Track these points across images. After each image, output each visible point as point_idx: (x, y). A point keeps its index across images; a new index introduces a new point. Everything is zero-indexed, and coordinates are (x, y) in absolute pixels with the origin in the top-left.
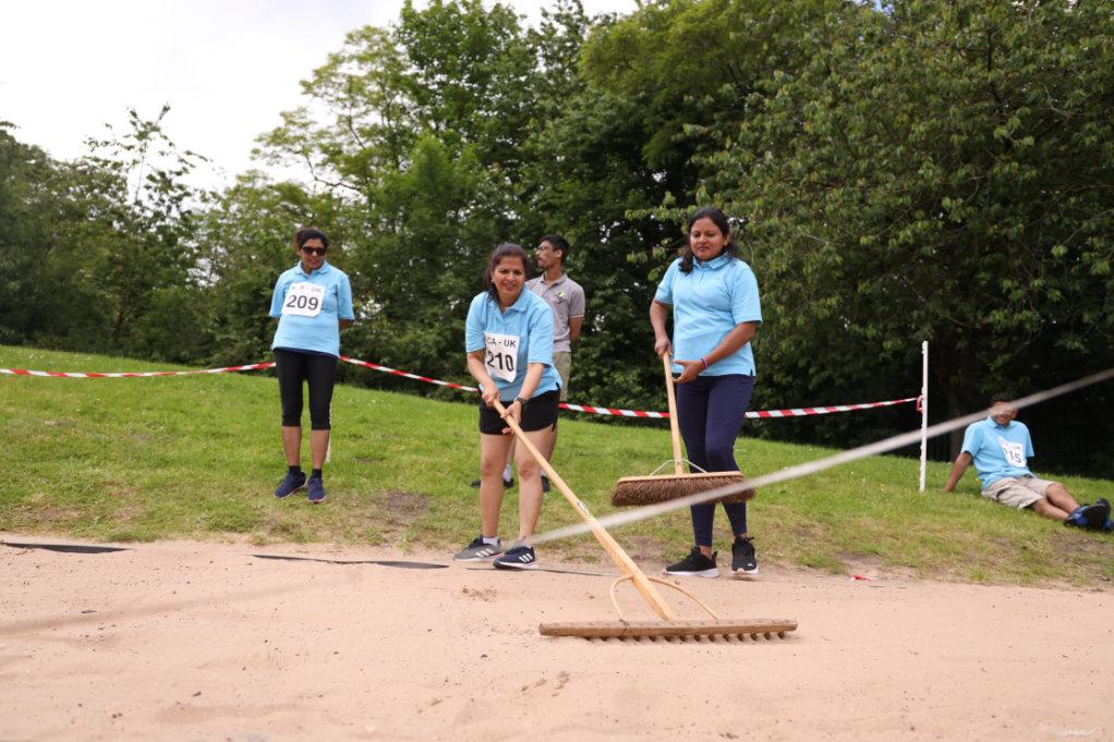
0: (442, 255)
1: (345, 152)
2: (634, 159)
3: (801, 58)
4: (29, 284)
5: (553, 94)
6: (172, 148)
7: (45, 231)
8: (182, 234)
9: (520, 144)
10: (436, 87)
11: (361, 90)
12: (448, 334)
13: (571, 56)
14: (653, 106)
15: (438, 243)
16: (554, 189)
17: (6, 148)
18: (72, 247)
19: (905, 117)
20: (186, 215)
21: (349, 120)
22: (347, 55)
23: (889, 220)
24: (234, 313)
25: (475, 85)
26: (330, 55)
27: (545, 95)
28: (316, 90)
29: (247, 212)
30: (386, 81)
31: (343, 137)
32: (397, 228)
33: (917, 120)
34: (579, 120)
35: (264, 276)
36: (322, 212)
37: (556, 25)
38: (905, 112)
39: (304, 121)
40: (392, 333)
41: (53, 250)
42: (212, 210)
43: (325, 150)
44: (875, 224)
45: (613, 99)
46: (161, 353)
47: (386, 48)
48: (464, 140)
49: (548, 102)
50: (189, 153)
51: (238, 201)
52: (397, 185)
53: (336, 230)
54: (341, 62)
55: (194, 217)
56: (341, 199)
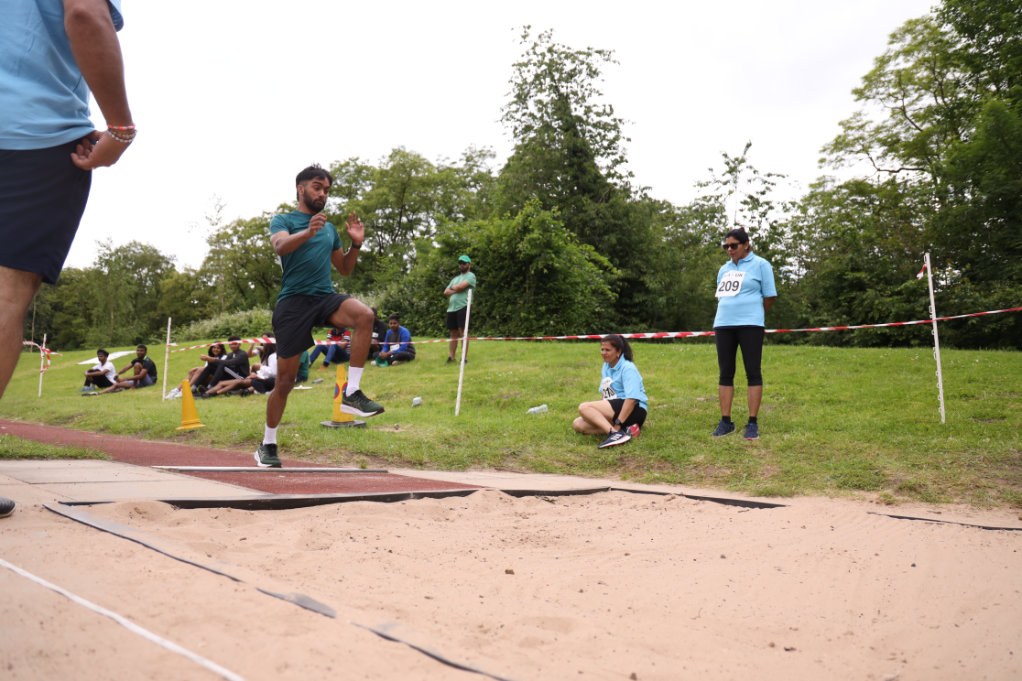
1: (903, 140)
4: (671, 298)
6: (756, 175)
7: (678, 259)
8: (773, 240)
10: (991, 50)
11: (910, 80)
17: (648, 205)
18: (695, 267)
20: (774, 224)
21: (903, 110)
22: (892, 54)
24: (823, 297)
28: (868, 94)
29: (822, 212)
30: (935, 63)
31: (899, 127)
32: (968, 196)
35: (845, 262)
36: (888, 197)
39: (860, 124)
40: (977, 294)
41: (684, 269)
42: (793, 217)
43: (883, 142)
46: (768, 338)
47: (930, 34)
50: (769, 175)
51: (814, 205)
52: (963, 155)
53: (904, 211)
54: (888, 61)
55: (781, 225)
56: (906, 182)
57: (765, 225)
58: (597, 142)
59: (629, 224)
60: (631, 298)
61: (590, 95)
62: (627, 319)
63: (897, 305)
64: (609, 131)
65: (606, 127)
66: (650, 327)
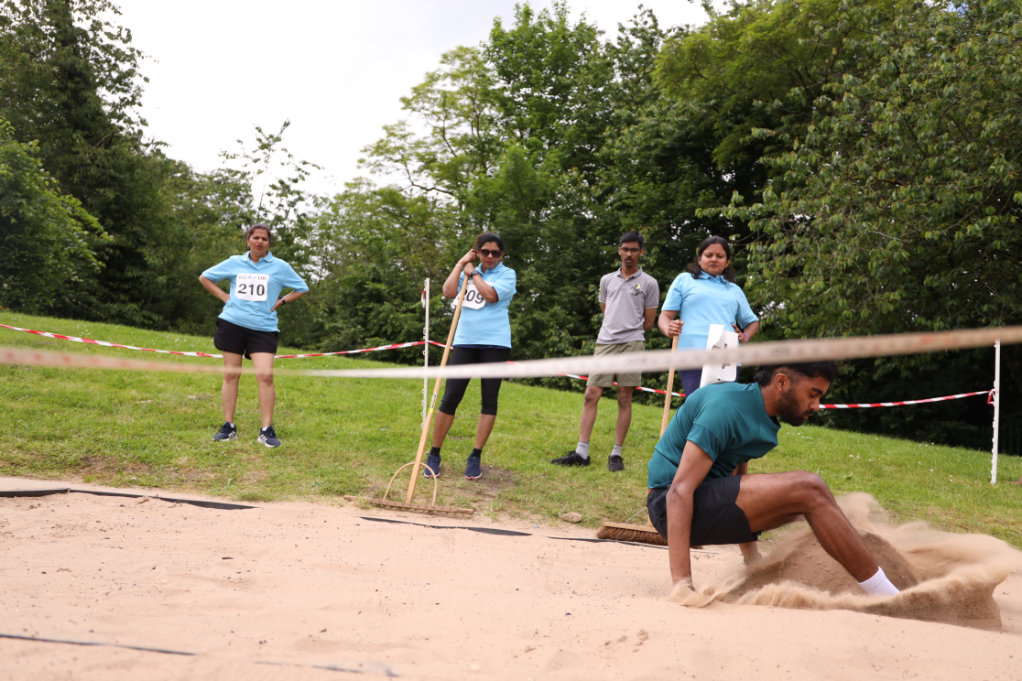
0: (526, 252)
1: (439, 160)
2: (704, 162)
3: (870, 61)
4: (173, 279)
5: (628, 102)
6: (290, 159)
7: (188, 235)
8: (298, 234)
9: (597, 151)
10: (521, 99)
11: (453, 104)
12: (529, 324)
13: (645, 67)
14: (722, 111)
15: (521, 241)
16: (629, 190)
17: (160, 164)
18: (208, 247)
19: (978, 115)
20: (302, 217)
21: (443, 131)
22: (442, 74)
23: (958, 215)
24: (341, 303)
25: (557, 97)
26: (427, 74)
27: (621, 104)
28: (415, 105)
29: (354, 214)
30: (476, 95)
31: (437, 146)
32: (485, 228)
33: (991, 117)
34: (652, 126)
35: (367, 271)
36: (418, 213)
37: (632, 38)
38: (977, 109)
39: (403, 133)
41: (193, 249)
42: (324, 213)
43: (421, 158)
44: (944, 220)
45: (685, 106)
47: (476, 66)
48: (546, 146)
49: (623, 110)
50: (304, 163)
51: (346, 205)
52: (485, 189)
53: (430, 230)
54: (436, 80)
55: (308, 219)
56: (435, 201)
57: (292, 216)
58: (103, 69)
59: (132, 180)
60: (122, 271)
61: (102, 9)
62: (114, 296)
63: (409, 322)
64: (123, 61)
65: (119, 55)
66: (142, 308)
